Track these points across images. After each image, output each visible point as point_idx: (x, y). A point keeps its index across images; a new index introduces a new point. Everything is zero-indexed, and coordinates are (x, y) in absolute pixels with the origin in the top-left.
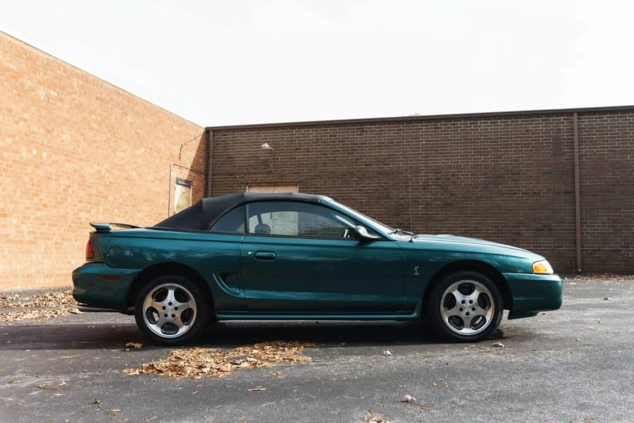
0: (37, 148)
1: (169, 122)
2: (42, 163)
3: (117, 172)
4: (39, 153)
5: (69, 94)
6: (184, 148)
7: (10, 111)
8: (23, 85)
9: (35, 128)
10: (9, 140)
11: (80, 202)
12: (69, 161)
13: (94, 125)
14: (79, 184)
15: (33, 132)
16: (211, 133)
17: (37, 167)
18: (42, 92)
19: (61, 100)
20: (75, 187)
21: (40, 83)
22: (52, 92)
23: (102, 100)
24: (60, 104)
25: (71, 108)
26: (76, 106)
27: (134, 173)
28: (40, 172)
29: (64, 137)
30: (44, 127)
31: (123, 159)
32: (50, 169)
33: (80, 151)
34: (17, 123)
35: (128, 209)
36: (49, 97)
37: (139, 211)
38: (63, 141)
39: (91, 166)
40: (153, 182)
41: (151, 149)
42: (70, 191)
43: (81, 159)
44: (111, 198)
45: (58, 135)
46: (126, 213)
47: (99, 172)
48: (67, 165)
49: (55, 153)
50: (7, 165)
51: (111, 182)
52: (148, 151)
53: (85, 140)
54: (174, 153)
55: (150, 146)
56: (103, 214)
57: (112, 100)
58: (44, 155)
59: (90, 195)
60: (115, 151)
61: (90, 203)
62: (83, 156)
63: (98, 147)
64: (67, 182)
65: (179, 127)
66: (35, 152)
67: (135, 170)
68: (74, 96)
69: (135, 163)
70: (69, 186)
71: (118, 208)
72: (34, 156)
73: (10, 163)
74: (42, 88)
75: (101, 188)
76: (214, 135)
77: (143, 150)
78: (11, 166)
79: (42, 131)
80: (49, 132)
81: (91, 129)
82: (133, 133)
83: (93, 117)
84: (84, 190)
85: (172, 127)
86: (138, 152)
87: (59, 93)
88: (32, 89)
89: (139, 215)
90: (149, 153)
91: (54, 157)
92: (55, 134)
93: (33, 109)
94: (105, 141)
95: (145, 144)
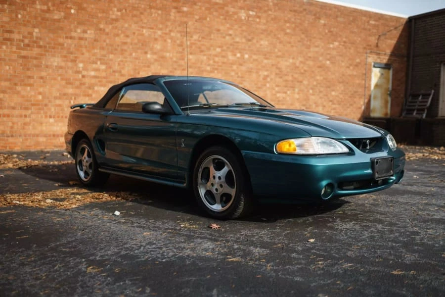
0: (240, 52)
1: (364, 18)
2: (245, 62)
3: (311, 63)
4: (242, 56)
5: (265, 12)
6: (382, 38)
7: (218, 30)
8: (227, 12)
9: (237, 39)
10: (218, 50)
11: (277, 86)
12: (267, 59)
13: (288, 31)
14: (276, 74)
15: (238, 42)
16: (413, 21)
17: (241, 65)
18: (243, 15)
19: (259, 17)
20: (273, 76)
21: (241, 8)
22: (251, 13)
23: (295, 11)
24: (258, 20)
25: (267, 21)
26: (272, 19)
27: (328, 62)
28: (243, 68)
29: (262, 42)
30: (245, 37)
31: (317, 52)
32: (251, 65)
33: (276, 50)
34: (224, 37)
35: (322, 89)
36: (249, 16)
37: (333, 90)
38: (261, 45)
39: (286, 61)
40: (348, 67)
41: (345, 42)
42: (269, 79)
43: (278, 57)
44: (305, 82)
45: (257, 42)
46: (320, 92)
47: (294, 64)
48: (266, 61)
49: (255, 54)
50: (218, 66)
51: (305, 71)
52: (342, 44)
53: (281, 42)
54: (370, 43)
55: (344, 39)
56: (298, 93)
57: (305, 10)
58: (246, 56)
59: (286, 81)
60: (308, 47)
61: (286, 87)
62: (279, 54)
63: (292, 46)
64: (266, 73)
65: (376, 21)
66: (239, 55)
67: (329, 60)
68: (270, 12)
69: (329, 54)
70: (267, 76)
71: (312, 89)
72: (238, 58)
73: (220, 64)
74: (243, 11)
75: (296, 76)
76: (415, 23)
77: (336, 44)
78: (221, 66)
79: (244, 40)
80: (249, 40)
81: (286, 34)
82: (327, 31)
83: (288, 25)
84: (281, 77)
85: (368, 22)
86: (331, 46)
87: (256, 13)
88: (235, 13)
89: (333, 93)
90: (344, 45)
91: (255, 57)
92: (255, 41)
93: (236, 27)
94: (299, 41)
95: (339, 39)
